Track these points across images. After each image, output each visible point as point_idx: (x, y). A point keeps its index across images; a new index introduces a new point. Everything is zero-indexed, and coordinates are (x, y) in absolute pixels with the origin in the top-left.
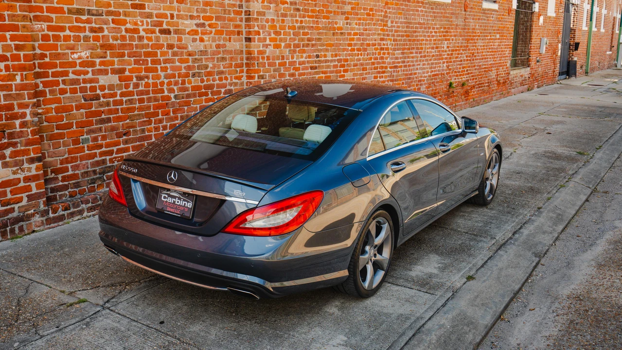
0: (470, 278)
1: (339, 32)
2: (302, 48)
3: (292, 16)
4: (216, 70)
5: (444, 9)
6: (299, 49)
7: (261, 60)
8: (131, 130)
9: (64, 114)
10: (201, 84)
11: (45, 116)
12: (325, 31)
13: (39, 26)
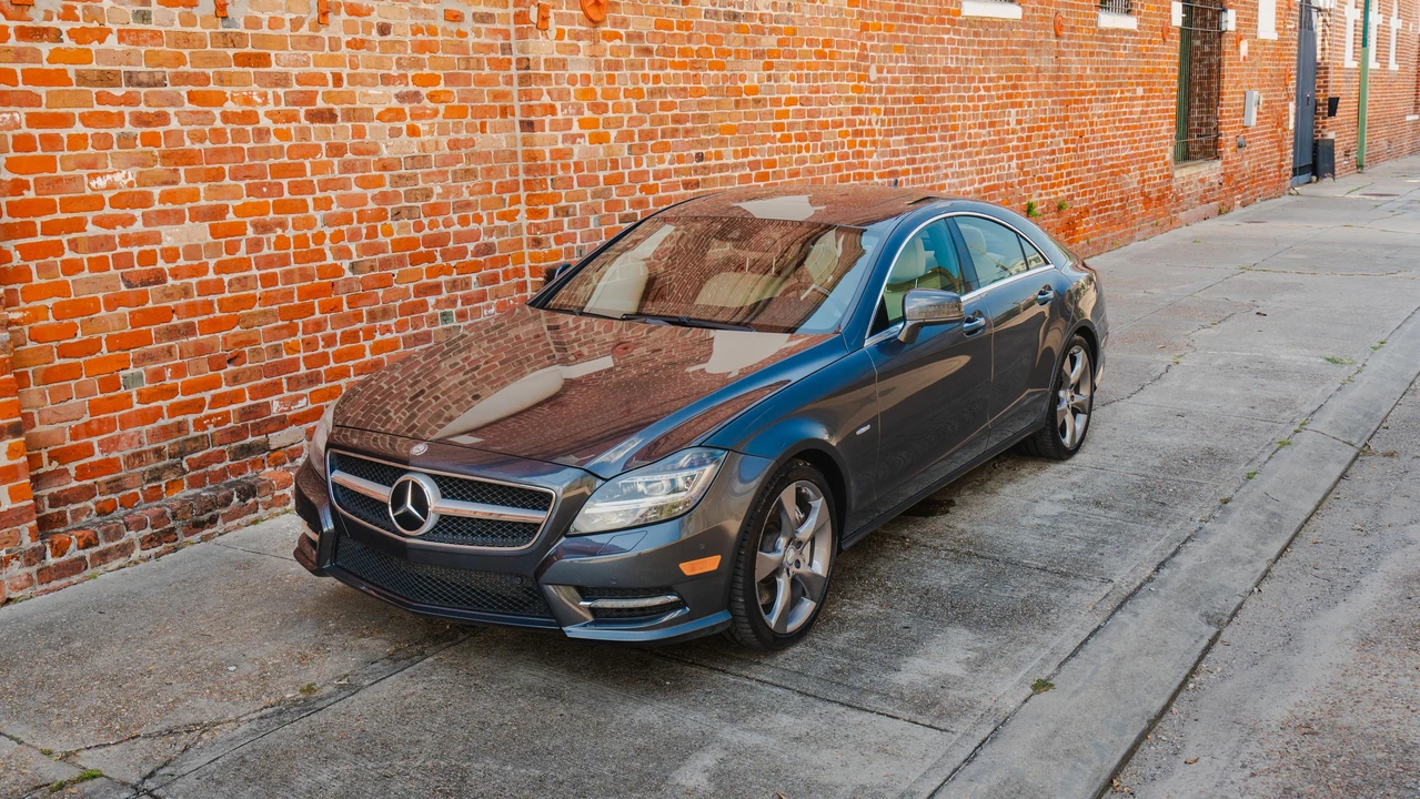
0: (1042, 686)
1: (750, 97)
2: (660, 140)
3: (632, 65)
4: (452, 200)
5: (1004, 35)
6: (653, 142)
7: (560, 173)
8: (247, 349)
9: (77, 321)
10: (417, 235)
11: (30, 328)
12: (715, 98)
13: (8, 116)
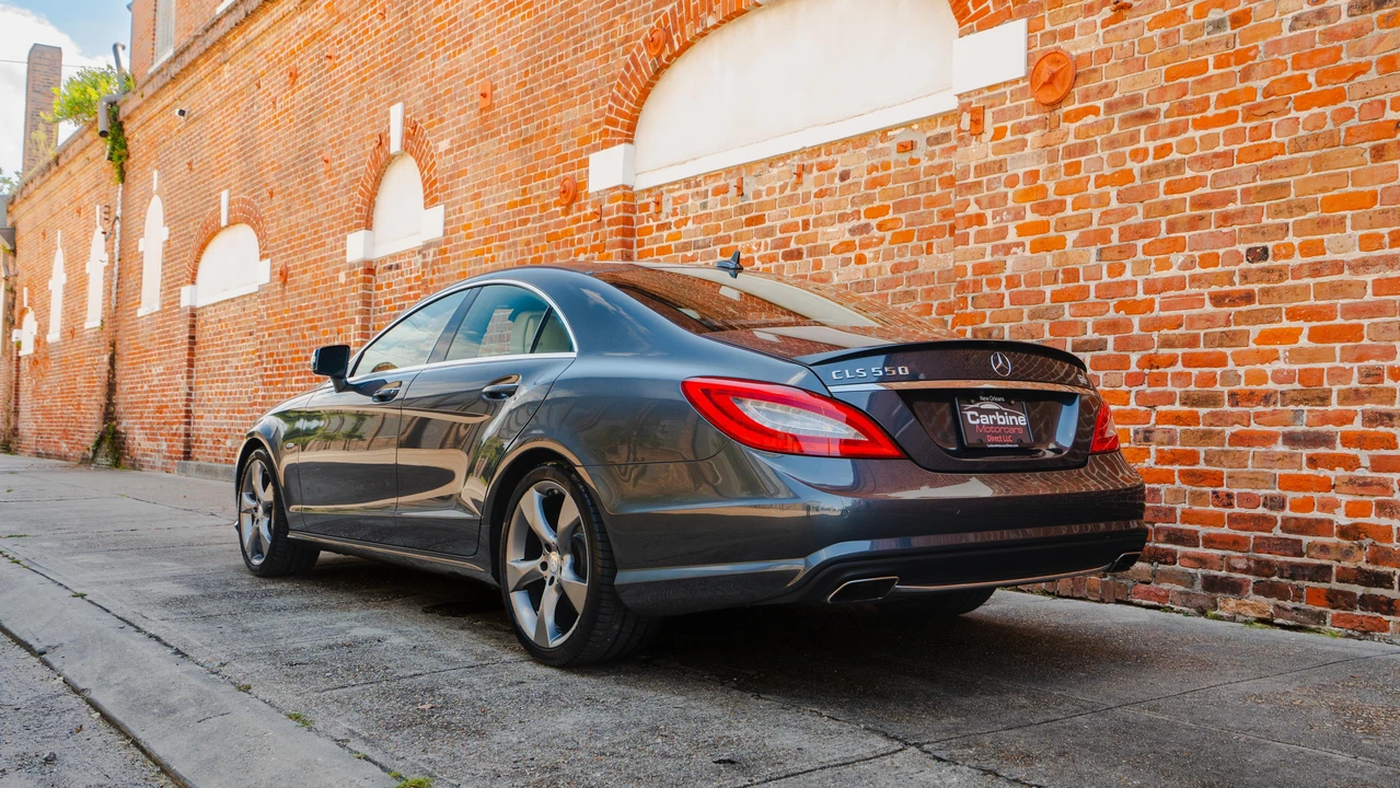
12: (1313, 153)
